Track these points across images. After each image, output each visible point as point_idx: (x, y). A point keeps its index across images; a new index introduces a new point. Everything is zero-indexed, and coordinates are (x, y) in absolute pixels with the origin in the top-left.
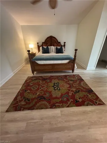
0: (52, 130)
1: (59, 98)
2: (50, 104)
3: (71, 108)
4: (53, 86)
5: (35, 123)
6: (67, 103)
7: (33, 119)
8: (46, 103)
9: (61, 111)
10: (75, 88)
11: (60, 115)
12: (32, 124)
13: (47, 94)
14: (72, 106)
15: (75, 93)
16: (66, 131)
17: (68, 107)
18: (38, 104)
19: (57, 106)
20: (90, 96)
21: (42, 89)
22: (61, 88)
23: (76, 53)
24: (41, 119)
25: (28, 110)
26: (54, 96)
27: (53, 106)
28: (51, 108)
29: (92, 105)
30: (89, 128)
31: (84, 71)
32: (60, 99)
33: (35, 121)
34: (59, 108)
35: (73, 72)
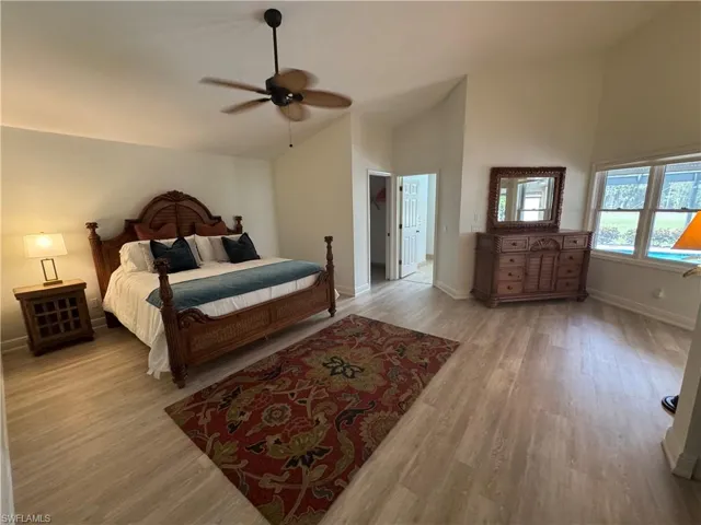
0: (455, 439)
1: (388, 386)
2: (390, 409)
3: (431, 383)
4: (333, 373)
5: (416, 463)
6: (415, 381)
7: (401, 466)
8: (376, 415)
9: (427, 401)
10: (389, 346)
11: (432, 409)
12: (413, 473)
13: (348, 400)
14: (429, 380)
15: (401, 355)
16: (471, 418)
17: (424, 385)
18: (364, 434)
19: (406, 400)
20: (428, 344)
21: (309, 400)
22: (360, 365)
23: (329, 248)
24: (417, 446)
25: (360, 467)
26: (371, 389)
27: (401, 408)
28: (402, 413)
29: (449, 356)
30: (484, 387)
31: (352, 303)
32: (394, 385)
33: (411, 462)
34: (414, 400)
35: (332, 315)
